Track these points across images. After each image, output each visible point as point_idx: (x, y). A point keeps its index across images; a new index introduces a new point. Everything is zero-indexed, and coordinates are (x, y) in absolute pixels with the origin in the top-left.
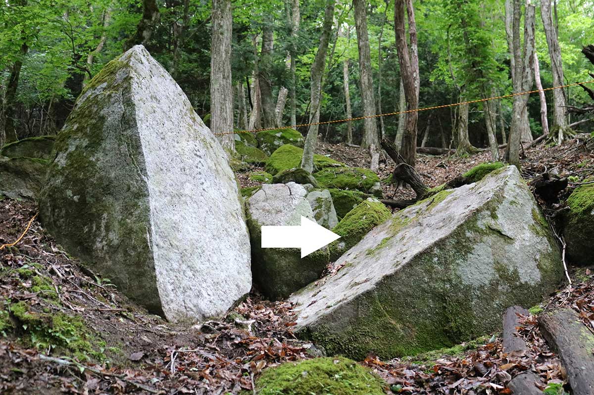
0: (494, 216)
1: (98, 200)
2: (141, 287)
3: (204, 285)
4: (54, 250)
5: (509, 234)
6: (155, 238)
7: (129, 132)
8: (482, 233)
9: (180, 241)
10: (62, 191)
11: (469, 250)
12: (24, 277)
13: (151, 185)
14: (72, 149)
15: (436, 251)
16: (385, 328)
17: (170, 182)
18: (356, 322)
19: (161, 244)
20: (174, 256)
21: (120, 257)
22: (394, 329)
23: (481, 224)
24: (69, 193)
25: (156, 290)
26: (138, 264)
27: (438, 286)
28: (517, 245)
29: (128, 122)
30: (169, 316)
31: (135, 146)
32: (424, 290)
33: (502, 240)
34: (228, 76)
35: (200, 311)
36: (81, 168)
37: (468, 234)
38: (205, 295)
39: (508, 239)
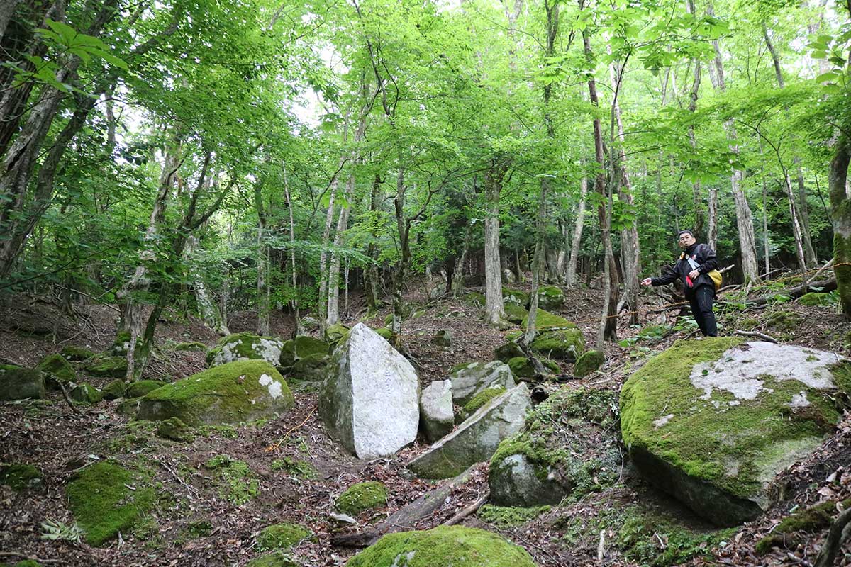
0: (501, 412)
1: (337, 403)
2: (350, 444)
3: (383, 441)
4: (319, 426)
5: (508, 421)
6: (355, 422)
7: (347, 373)
8: (494, 420)
9: (370, 422)
10: (325, 397)
11: (486, 429)
12: (298, 443)
13: (355, 399)
14: (329, 377)
15: (471, 429)
16: (445, 464)
17: (366, 394)
18: (433, 462)
19: (359, 425)
20: (365, 429)
21: (343, 430)
22: (449, 464)
23: (493, 416)
24: (327, 398)
25: (354, 446)
26: (349, 434)
27: (471, 446)
28: (513, 426)
29: (347, 367)
30: (360, 457)
31: (350, 380)
32: (464, 448)
33: (505, 423)
34: (497, 259)
35: (378, 453)
36: (331, 387)
37: (486, 421)
38: (383, 445)
39: (508, 423)
